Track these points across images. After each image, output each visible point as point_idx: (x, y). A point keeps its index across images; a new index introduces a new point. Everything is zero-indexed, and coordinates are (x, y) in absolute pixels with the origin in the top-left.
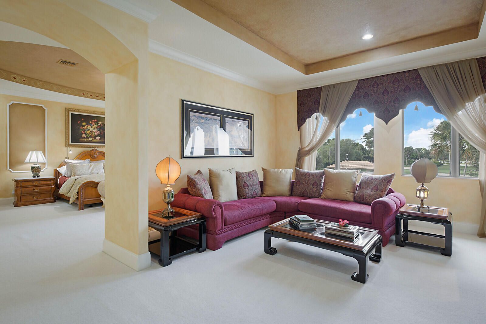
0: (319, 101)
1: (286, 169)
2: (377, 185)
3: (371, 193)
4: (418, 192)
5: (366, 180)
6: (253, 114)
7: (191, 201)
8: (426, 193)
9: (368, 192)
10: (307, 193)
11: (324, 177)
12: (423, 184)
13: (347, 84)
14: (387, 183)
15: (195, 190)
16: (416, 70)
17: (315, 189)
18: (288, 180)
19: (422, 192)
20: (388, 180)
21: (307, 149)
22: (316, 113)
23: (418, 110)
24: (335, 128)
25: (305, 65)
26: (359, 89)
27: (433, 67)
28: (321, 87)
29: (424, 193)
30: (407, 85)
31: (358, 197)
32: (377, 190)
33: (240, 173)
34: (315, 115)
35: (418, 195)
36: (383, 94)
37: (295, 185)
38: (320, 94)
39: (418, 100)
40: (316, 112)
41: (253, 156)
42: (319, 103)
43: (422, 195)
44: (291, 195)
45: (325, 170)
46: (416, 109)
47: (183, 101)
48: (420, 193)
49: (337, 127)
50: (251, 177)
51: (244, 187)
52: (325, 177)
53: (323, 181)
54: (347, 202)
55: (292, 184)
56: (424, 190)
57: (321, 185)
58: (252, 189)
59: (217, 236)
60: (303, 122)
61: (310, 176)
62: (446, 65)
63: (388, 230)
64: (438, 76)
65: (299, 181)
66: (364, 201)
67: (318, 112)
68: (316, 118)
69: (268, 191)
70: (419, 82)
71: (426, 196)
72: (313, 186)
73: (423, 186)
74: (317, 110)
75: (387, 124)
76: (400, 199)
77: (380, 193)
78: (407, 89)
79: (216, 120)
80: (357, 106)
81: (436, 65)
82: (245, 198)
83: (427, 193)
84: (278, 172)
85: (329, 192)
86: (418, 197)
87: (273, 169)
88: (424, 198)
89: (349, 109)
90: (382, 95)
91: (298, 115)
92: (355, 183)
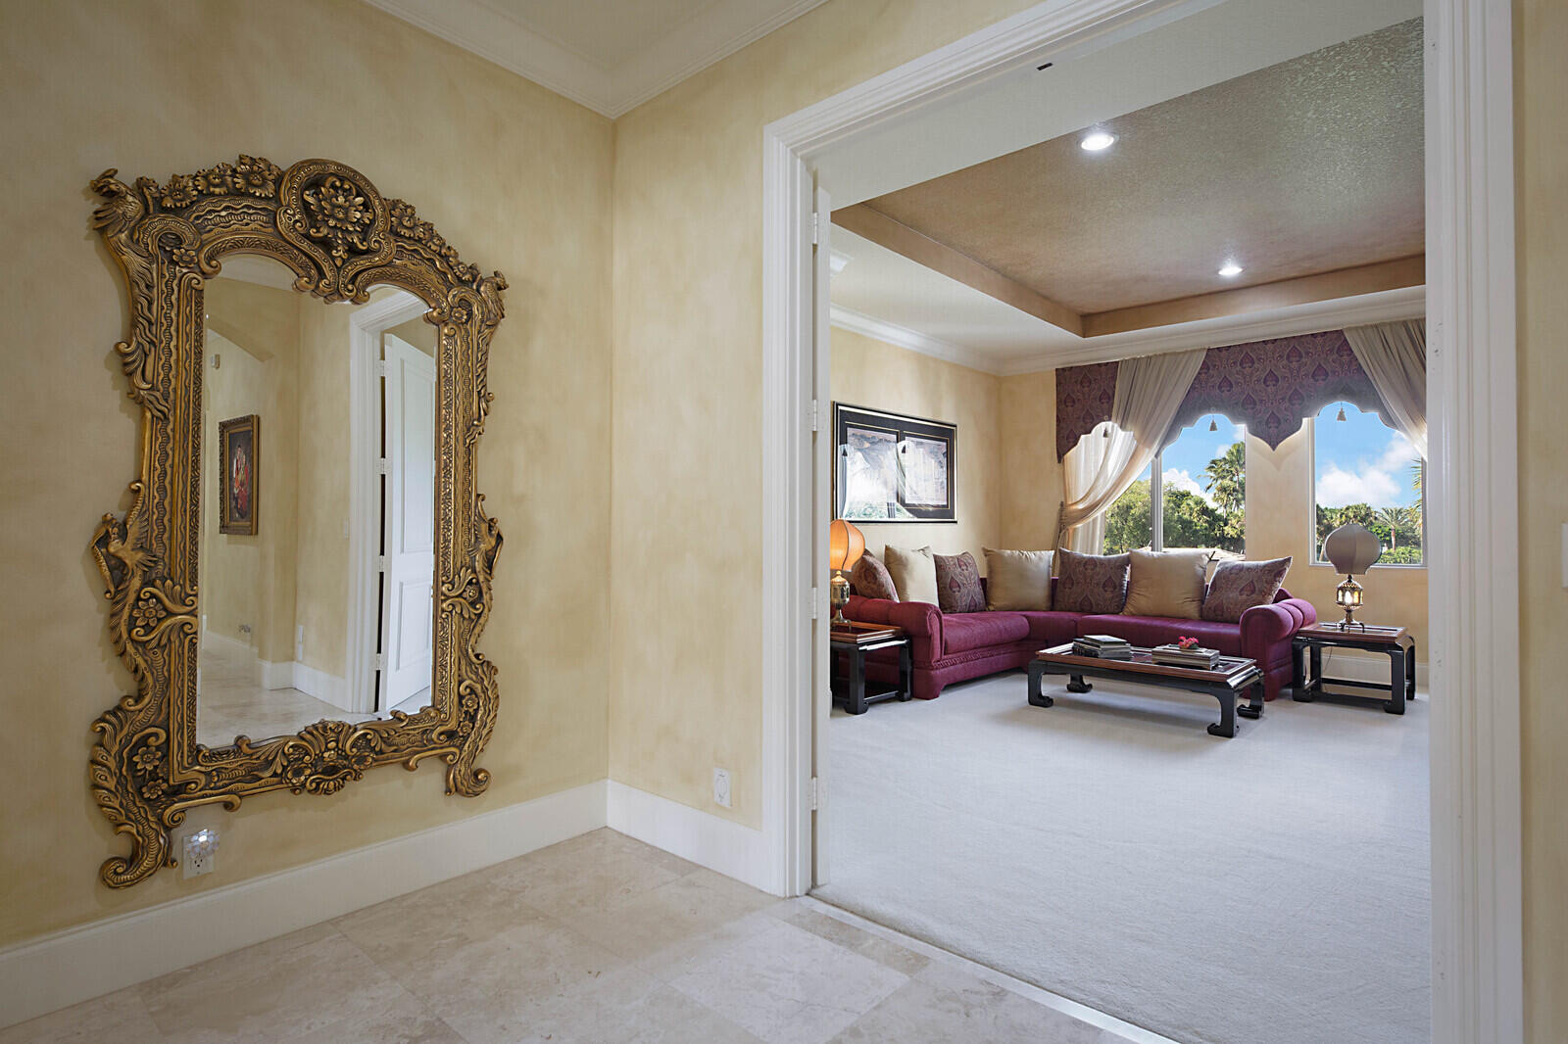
0: (1111, 395)
1: (1038, 552)
2: (1252, 582)
3: (1240, 598)
4: (1340, 593)
5: (1228, 573)
6: (955, 426)
7: (873, 605)
8: (1356, 594)
9: (1232, 596)
10: (1091, 604)
11: (1128, 568)
12: (1350, 577)
13: (1181, 356)
14: (1275, 576)
15: (875, 587)
16: (1340, 333)
17: (1109, 595)
18: (1045, 576)
19: (1348, 594)
20: (1277, 570)
21: (1081, 506)
22: (1103, 423)
23: (1344, 420)
24: (1152, 456)
25: (1081, 316)
26: (1208, 369)
27: (1376, 326)
28: (1117, 363)
29: (1352, 594)
30: (1320, 365)
31: (1210, 608)
32: (1253, 592)
33: (941, 558)
34: (1101, 427)
35: (1340, 599)
36: (1264, 383)
37: (1060, 586)
38: (1114, 378)
39: (1345, 399)
40: (1104, 421)
41: (956, 522)
42: (1111, 398)
43: (1349, 598)
44: (1052, 609)
45: (1131, 552)
46: (1341, 417)
47: (838, 405)
48: (1343, 595)
49: (1156, 456)
50: (964, 568)
51: (951, 588)
52: (1131, 568)
53: (1127, 578)
54: (1185, 619)
55: (1054, 585)
56: (1353, 590)
57: (1122, 585)
58: (968, 593)
59: (932, 672)
60: (1072, 444)
61: (1095, 565)
62: (1405, 324)
63: (1275, 671)
64: (1388, 350)
65: (1069, 577)
66: (1225, 616)
67: (1110, 420)
68: (1105, 435)
69: (999, 598)
70: (1346, 358)
71: (1356, 601)
72: (1103, 588)
73: (1350, 581)
74: (1108, 415)
75: (1274, 448)
76: (1303, 609)
77: (1260, 598)
78: (1319, 372)
79: (889, 441)
80: (1205, 406)
81: (1384, 324)
82: (955, 612)
83: (1359, 594)
84: (1021, 558)
85: (1141, 601)
86: (1340, 603)
87: (1009, 552)
88: (1353, 605)
89: (1186, 414)
90: (1263, 385)
91: (1057, 425)
92: (1203, 581)
